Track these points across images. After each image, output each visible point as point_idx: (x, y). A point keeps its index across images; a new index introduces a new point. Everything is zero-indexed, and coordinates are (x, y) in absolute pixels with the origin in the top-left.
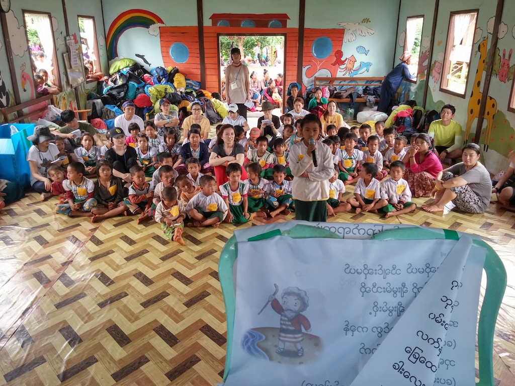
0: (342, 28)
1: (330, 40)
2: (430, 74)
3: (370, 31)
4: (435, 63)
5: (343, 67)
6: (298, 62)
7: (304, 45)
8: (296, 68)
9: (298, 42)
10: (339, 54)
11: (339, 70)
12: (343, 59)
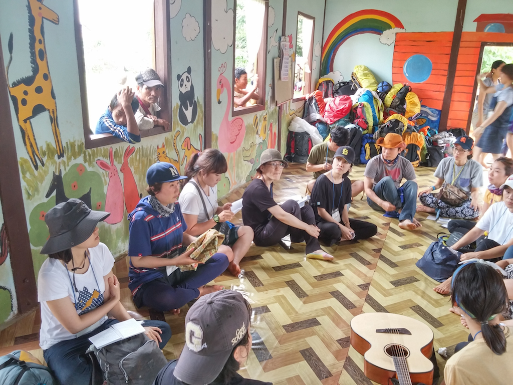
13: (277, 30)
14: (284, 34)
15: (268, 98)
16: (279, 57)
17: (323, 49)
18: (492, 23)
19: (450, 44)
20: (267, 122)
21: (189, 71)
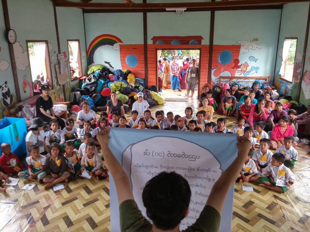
0: (239, 45)
1: (230, 52)
2: (303, 79)
3: (258, 46)
4: (306, 71)
5: (239, 69)
6: (209, 66)
7: (213, 56)
8: (207, 70)
9: (208, 53)
10: (237, 61)
11: (237, 71)
12: (239, 64)
13: (55, 52)
14: (59, 53)
15: (55, 83)
16: (58, 64)
17: (87, 52)
18: (159, 40)
19: (143, 50)
20: (56, 95)
21: (6, 83)
